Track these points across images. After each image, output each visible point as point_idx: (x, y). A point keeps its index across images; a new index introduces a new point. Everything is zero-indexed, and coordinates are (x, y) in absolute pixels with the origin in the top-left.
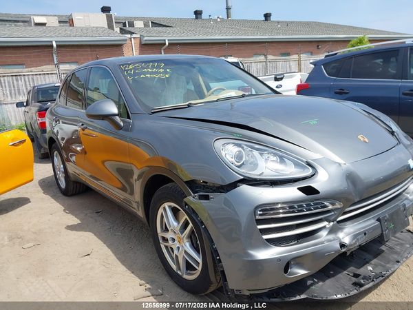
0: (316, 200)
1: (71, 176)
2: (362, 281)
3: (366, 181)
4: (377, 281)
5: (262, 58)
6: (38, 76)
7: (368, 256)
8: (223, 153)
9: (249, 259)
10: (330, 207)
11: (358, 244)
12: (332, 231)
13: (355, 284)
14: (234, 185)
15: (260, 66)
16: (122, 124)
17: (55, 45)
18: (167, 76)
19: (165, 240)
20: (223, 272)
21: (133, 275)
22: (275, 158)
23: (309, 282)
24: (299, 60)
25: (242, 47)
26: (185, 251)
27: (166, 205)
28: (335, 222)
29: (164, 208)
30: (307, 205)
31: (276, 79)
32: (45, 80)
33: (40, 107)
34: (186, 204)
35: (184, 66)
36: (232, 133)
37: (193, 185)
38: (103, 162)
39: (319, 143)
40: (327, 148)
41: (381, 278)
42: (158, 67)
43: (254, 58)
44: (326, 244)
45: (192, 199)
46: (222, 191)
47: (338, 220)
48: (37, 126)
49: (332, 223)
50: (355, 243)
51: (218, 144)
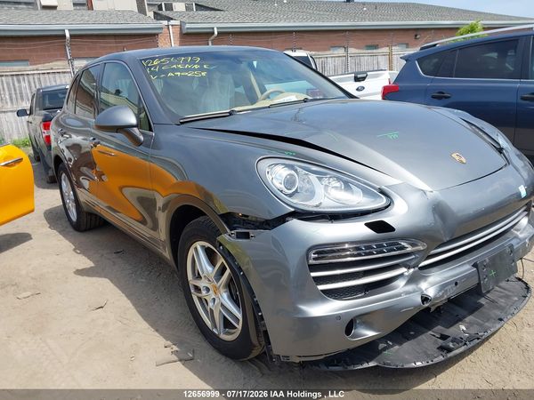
0: (389, 239)
1: (83, 205)
2: (451, 345)
3: (460, 215)
4: (470, 345)
5: (341, 52)
6: (46, 76)
7: (461, 311)
8: (269, 177)
9: (300, 316)
10: (410, 249)
11: (446, 297)
12: (412, 280)
13: (442, 348)
14: (282, 219)
15: (338, 62)
16: (142, 138)
17: (68, 35)
18: (204, 74)
19: (197, 289)
20: (266, 332)
21: (157, 334)
22: (338, 184)
23: (381, 346)
24: (390, 55)
25: (316, 37)
26: (222, 305)
27: (198, 245)
28: (417, 269)
29: (196, 249)
30: (378, 246)
31: (357, 79)
32: (55, 81)
33: (46, 116)
34: (221, 244)
35: (228, 61)
36: (283, 151)
37: (230, 219)
38: (121, 188)
39: (399, 163)
40: (409, 171)
41: (476, 342)
42: (193, 62)
43: (331, 52)
44: (404, 296)
45: (227, 237)
46: (267, 227)
47: (420, 265)
48: (42, 142)
49: (412, 270)
50: (442, 296)
51: (264, 166)
